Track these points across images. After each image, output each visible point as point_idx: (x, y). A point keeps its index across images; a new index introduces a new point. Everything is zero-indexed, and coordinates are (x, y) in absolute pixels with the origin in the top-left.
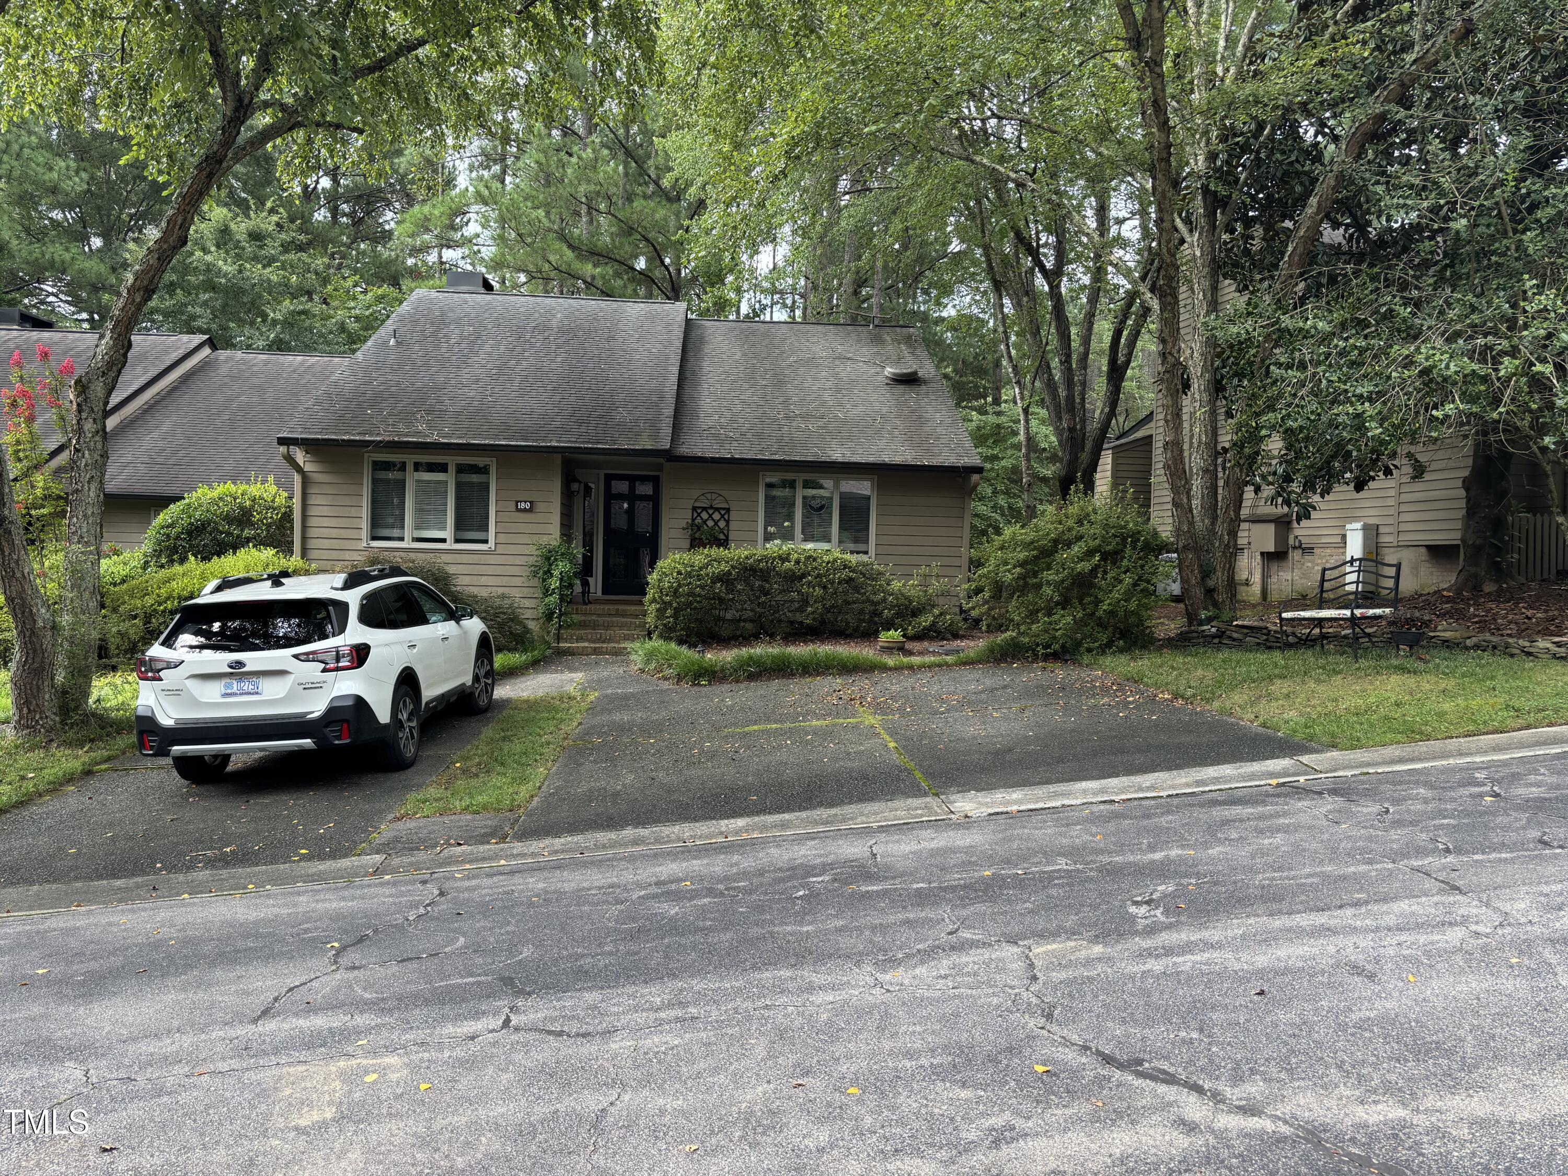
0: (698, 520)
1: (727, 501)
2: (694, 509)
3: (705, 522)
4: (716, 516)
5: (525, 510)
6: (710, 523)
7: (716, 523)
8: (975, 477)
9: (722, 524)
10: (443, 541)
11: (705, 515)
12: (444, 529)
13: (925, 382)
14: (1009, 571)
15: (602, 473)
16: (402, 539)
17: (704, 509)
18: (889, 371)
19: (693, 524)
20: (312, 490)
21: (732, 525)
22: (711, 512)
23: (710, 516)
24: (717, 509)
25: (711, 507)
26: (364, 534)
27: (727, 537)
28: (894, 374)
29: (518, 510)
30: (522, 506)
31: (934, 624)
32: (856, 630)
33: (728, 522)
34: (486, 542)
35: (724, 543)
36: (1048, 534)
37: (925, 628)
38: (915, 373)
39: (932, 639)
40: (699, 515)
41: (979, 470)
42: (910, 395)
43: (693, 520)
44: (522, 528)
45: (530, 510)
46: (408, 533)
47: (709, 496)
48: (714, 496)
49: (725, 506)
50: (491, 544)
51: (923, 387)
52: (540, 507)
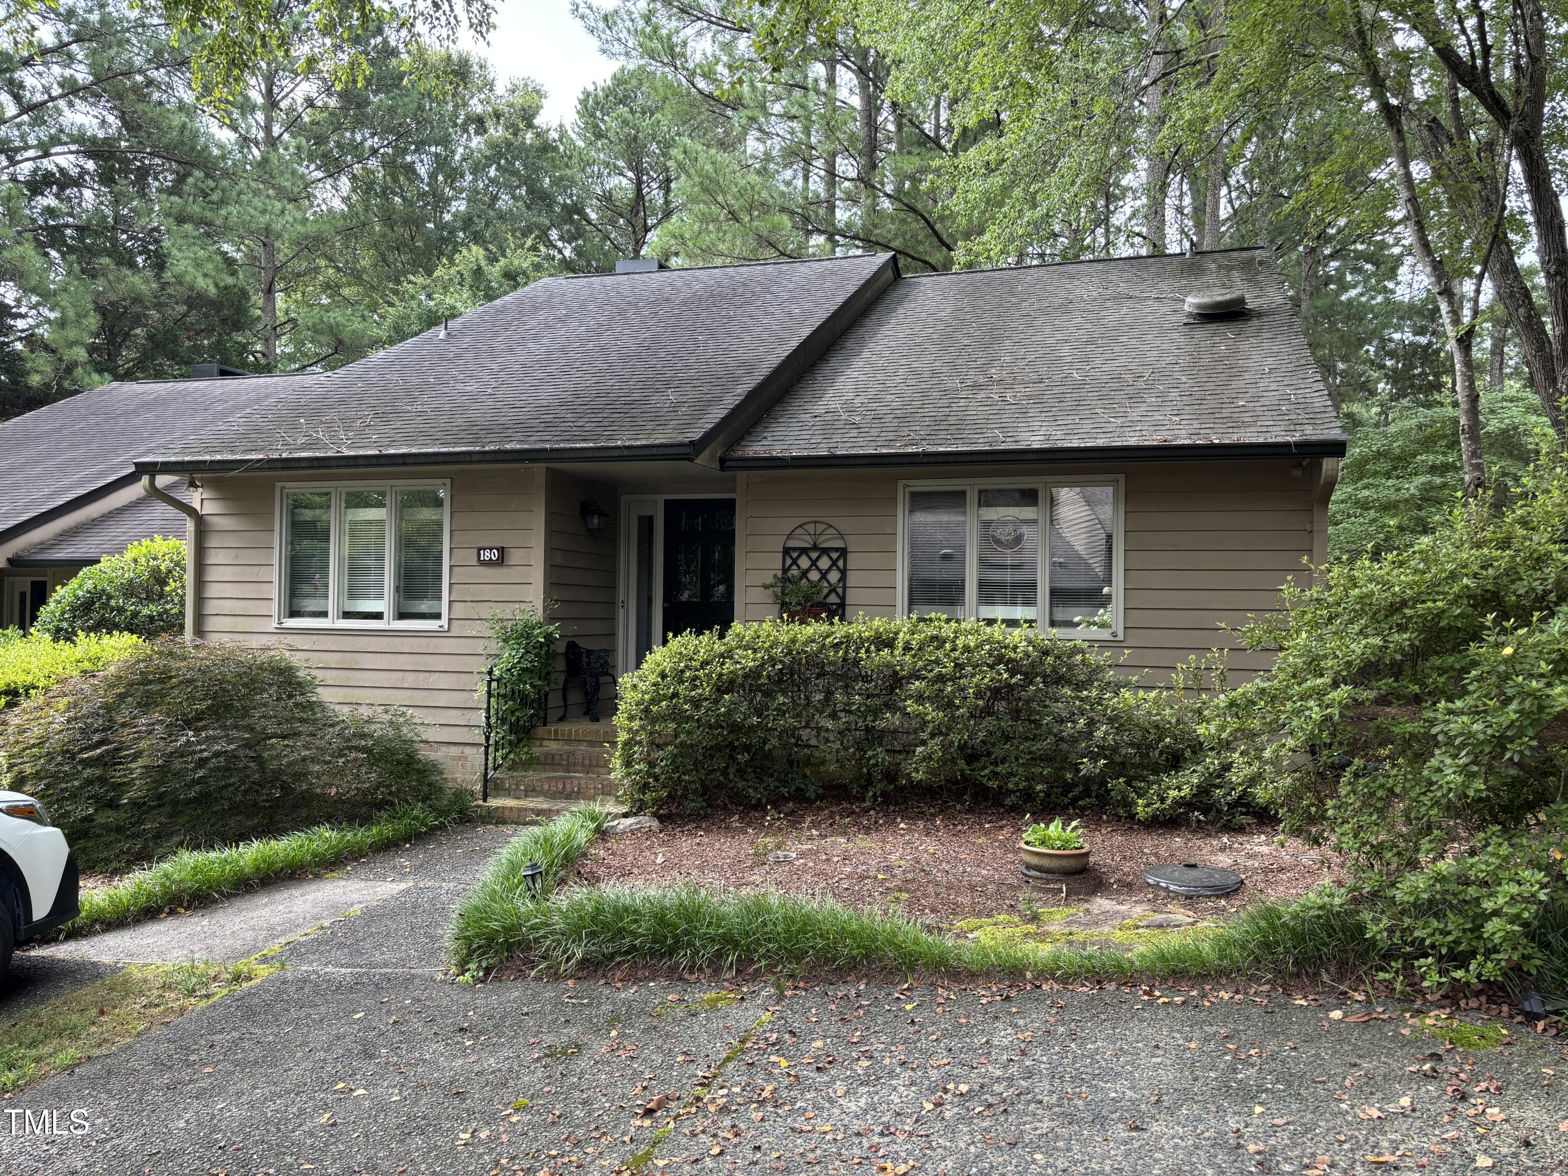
0: (794, 572)
1: (842, 536)
2: (787, 551)
3: (804, 574)
4: (824, 563)
5: (489, 563)
6: (814, 576)
7: (824, 575)
9: (834, 577)
10: (378, 616)
11: (804, 562)
12: (380, 597)
13: (1259, 315)
15: (661, 499)
16: (324, 614)
17: (804, 551)
18: (1192, 301)
19: (785, 579)
20: (213, 542)
21: (852, 578)
22: (814, 555)
23: (814, 563)
24: (826, 551)
25: (815, 548)
26: (274, 608)
27: (843, 598)
28: (1199, 306)
29: (483, 563)
30: (486, 555)
31: (1204, 790)
33: (843, 572)
34: (438, 616)
35: (838, 611)
37: (1177, 803)
38: (1241, 301)
39: (1200, 829)
40: (795, 562)
41: (1337, 449)
42: (1227, 332)
43: (785, 570)
44: (487, 592)
45: (501, 561)
46: (331, 606)
47: (810, 528)
48: (820, 527)
49: (838, 544)
50: (444, 621)
51: (1255, 322)
52: (515, 557)
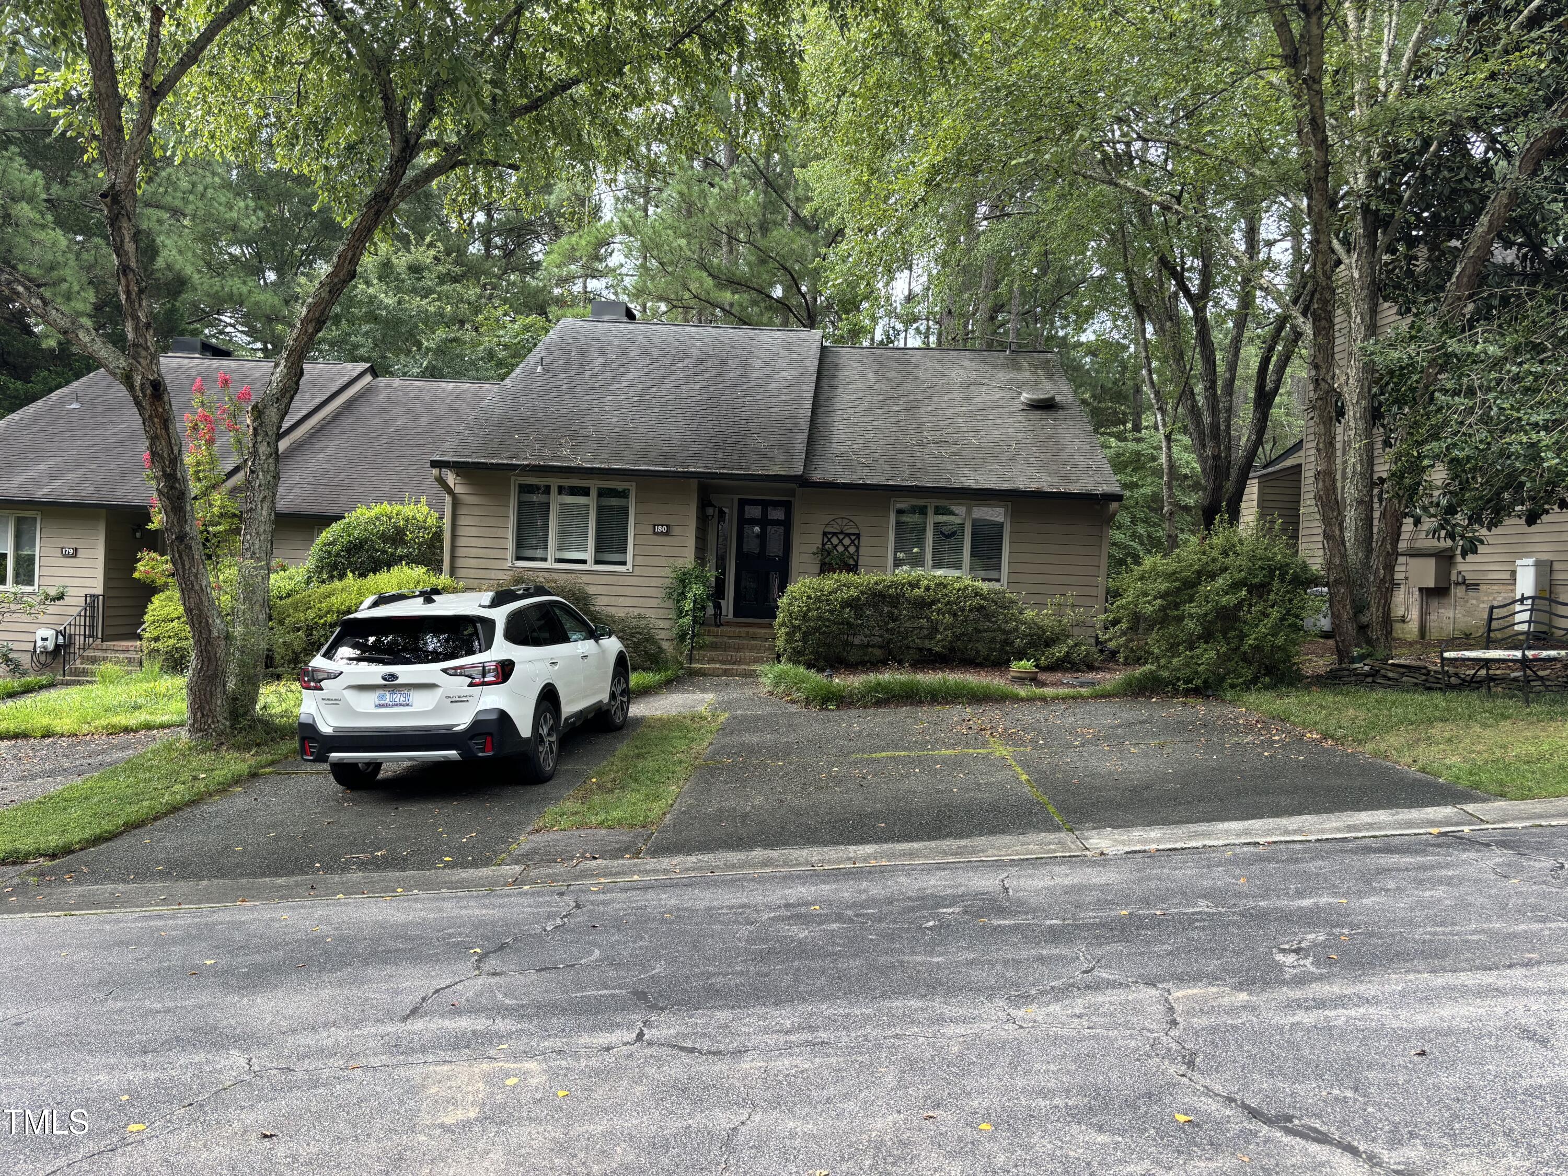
0: (829, 546)
1: (857, 527)
2: (825, 534)
3: (835, 547)
4: (847, 541)
5: (662, 534)
6: (840, 548)
7: (846, 548)
8: (1114, 505)
9: (852, 549)
10: (584, 562)
11: (835, 541)
12: (586, 550)
13: (1063, 408)
14: (1149, 602)
15: (736, 498)
16: (545, 560)
17: (835, 534)
18: (1025, 396)
19: (823, 549)
20: (462, 511)
21: (862, 551)
22: (841, 537)
23: (841, 541)
24: (848, 535)
25: (842, 533)
26: (510, 554)
27: (857, 562)
28: (1031, 400)
29: (655, 533)
30: (659, 529)
31: (1068, 655)
32: (986, 659)
33: (858, 547)
34: (624, 563)
35: (853, 568)
36: (1191, 565)
37: (1058, 659)
38: (1053, 399)
39: (1066, 670)
40: (829, 540)
41: (1118, 498)
42: (1048, 420)
43: (823, 545)
44: (657, 551)
45: (667, 534)
46: (551, 553)
47: (839, 521)
48: (845, 521)
49: (856, 531)
50: (629, 566)
51: (1061, 413)
52: (676, 530)
